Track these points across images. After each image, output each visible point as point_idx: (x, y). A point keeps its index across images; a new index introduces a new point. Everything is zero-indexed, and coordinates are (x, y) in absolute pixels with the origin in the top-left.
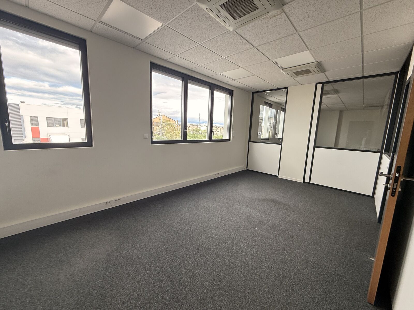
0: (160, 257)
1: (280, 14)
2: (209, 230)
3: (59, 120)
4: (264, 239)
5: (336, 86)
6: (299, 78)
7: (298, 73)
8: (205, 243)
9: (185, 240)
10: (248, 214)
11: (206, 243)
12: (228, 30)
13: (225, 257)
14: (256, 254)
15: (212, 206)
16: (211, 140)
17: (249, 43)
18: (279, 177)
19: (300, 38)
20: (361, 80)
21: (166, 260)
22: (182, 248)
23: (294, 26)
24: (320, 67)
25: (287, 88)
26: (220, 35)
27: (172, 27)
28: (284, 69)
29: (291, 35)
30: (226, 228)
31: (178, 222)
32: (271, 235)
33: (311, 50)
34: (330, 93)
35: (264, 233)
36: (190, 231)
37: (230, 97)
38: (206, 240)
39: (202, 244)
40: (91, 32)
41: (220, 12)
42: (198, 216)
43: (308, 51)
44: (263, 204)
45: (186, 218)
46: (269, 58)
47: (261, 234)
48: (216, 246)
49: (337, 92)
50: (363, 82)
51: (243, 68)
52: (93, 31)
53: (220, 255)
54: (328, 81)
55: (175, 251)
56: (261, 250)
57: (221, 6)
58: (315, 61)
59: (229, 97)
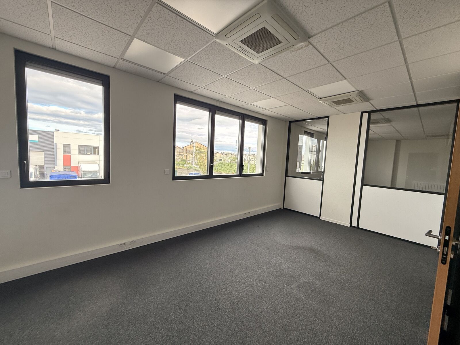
0: (168, 316)
1: (307, 46)
2: (229, 284)
3: (91, 148)
4: (293, 300)
5: (386, 114)
6: (340, 107)
7: (337, 103)
8: (221, 302)
9: (200, 295)
10: (278, 266)
11: (223, 301)
12: (252, 63)
13: (243, 322)
14: (281, 320)
15: (237, 253)
16: (241, 174)
17: (277, 74)
18: (321, 219)
19: (333, 68)
20: (416, 109)
21: (173, 320)
22: (194, 306)
23: (324, 57)
24: (363, 96)
25: (328, 117)
26: (245, 68)
27: (193, 62)
28: (321, 98)
29: (323, 65)
30: (249, 282)
31: (195, 272)
32: (302, 295)
33: (349, 80)
34: (380, 122)
35: (295, 292)
36: (207, 284)
37: (264, 127)
38: (224, 297)
39: (218, 303)
40: (115, 68)
41: (241, 47)
42: (218, 265)
43: (346, 80)
44: (297, 253)
45: (205, 267)
46: (303, 88)
47: (290, 293)
48: (235, 305)
49: (388, 121)
50: (419, 110)
51: (274, 98)
52: (117, 67)
53: (237, 319)
54: (375, 110)
55: (186, 310)
56: (288, 315)
57: (241, 41)
58: (356, 90)
59: (262, 127)
